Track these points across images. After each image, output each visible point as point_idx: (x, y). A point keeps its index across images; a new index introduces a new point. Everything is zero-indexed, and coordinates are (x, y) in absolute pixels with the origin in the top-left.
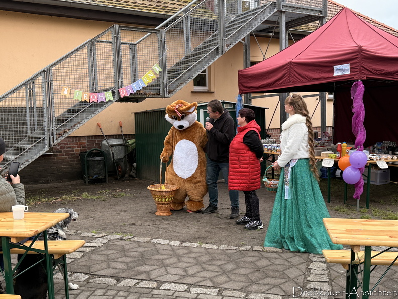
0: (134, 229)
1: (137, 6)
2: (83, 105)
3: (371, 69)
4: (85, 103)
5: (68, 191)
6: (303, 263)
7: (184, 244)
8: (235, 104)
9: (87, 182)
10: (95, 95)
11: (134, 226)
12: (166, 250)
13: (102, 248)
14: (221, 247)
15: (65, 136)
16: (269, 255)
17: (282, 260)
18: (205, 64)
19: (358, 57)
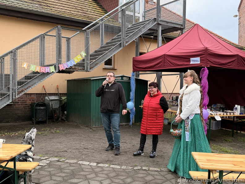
0: (66, 155)
1: (71, 15)
2: (35, 74)
3: (213, 61)
4: (37, 73)
5: (22, 128)
6: (173, 178)
7: (99, 165)
8: (130, 77)
9: (34, 123)
10: (43, 68)
11: (66, 152)
12: (88, 168)
13: (46, 167)
14: (123, 167)
15: (23, 93)
16: (153, 173)
17: (161, 177)
18: (113, 52)
19: (205, 54)
